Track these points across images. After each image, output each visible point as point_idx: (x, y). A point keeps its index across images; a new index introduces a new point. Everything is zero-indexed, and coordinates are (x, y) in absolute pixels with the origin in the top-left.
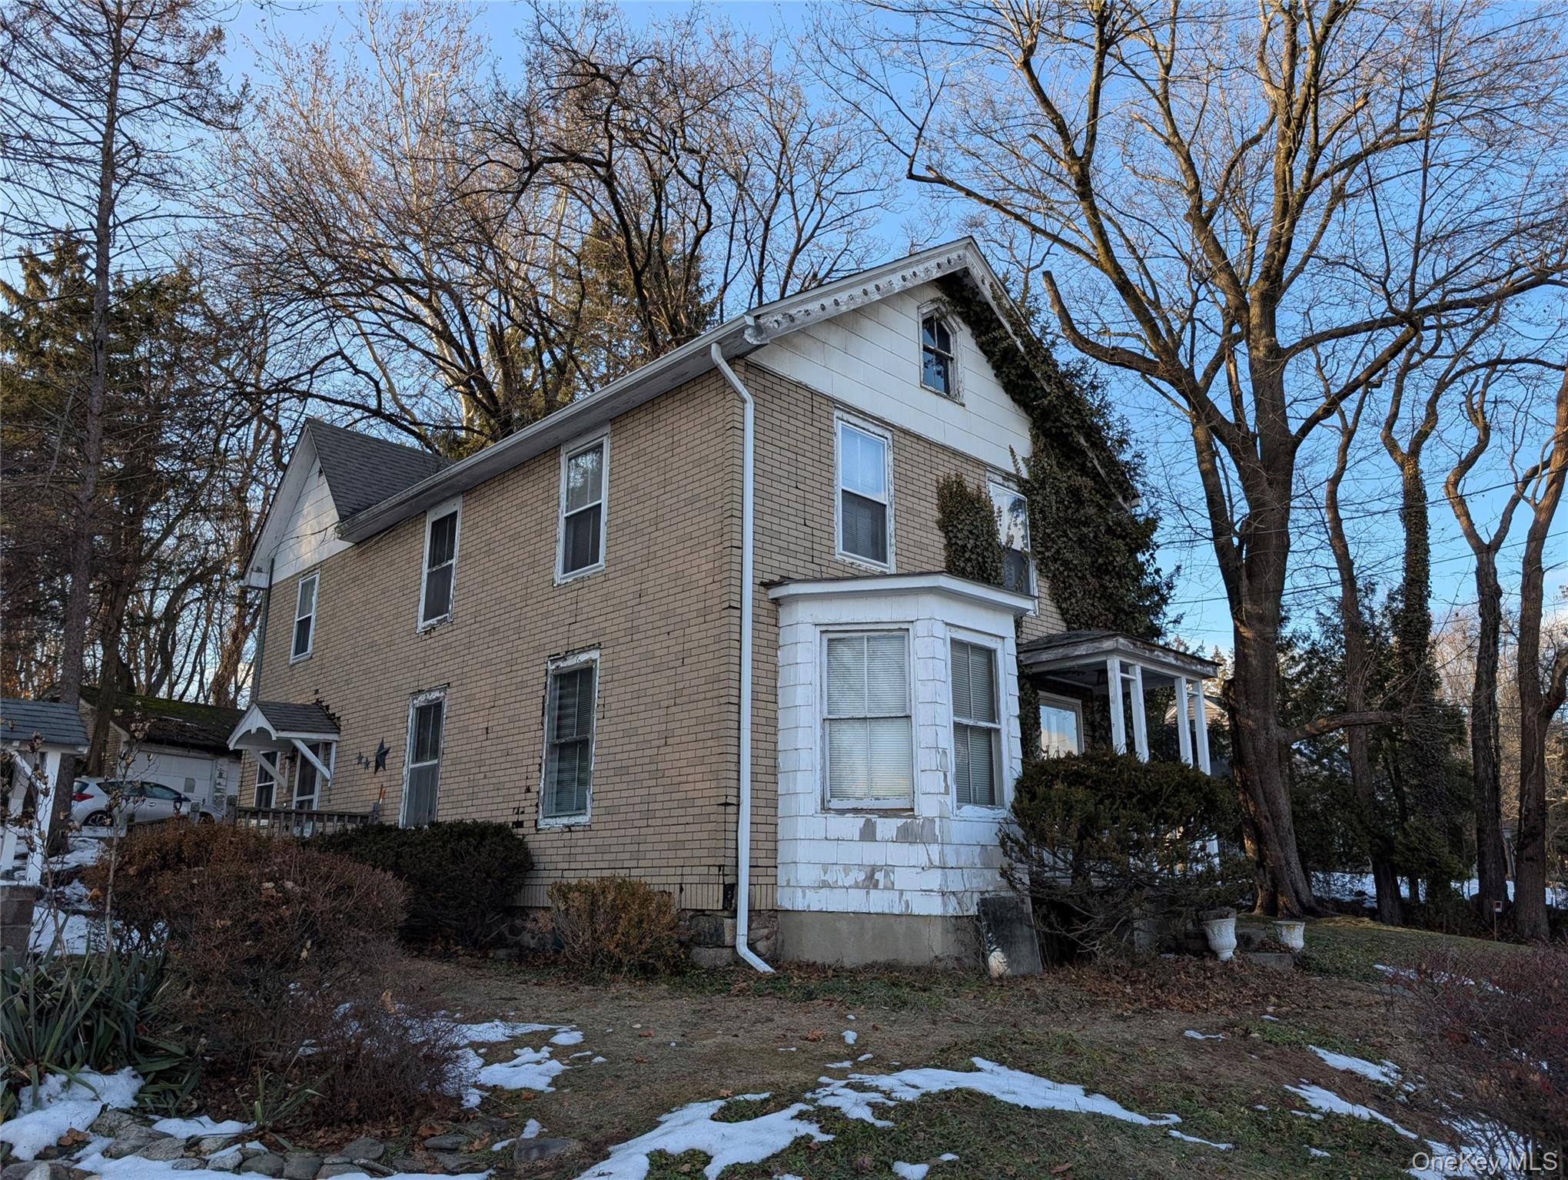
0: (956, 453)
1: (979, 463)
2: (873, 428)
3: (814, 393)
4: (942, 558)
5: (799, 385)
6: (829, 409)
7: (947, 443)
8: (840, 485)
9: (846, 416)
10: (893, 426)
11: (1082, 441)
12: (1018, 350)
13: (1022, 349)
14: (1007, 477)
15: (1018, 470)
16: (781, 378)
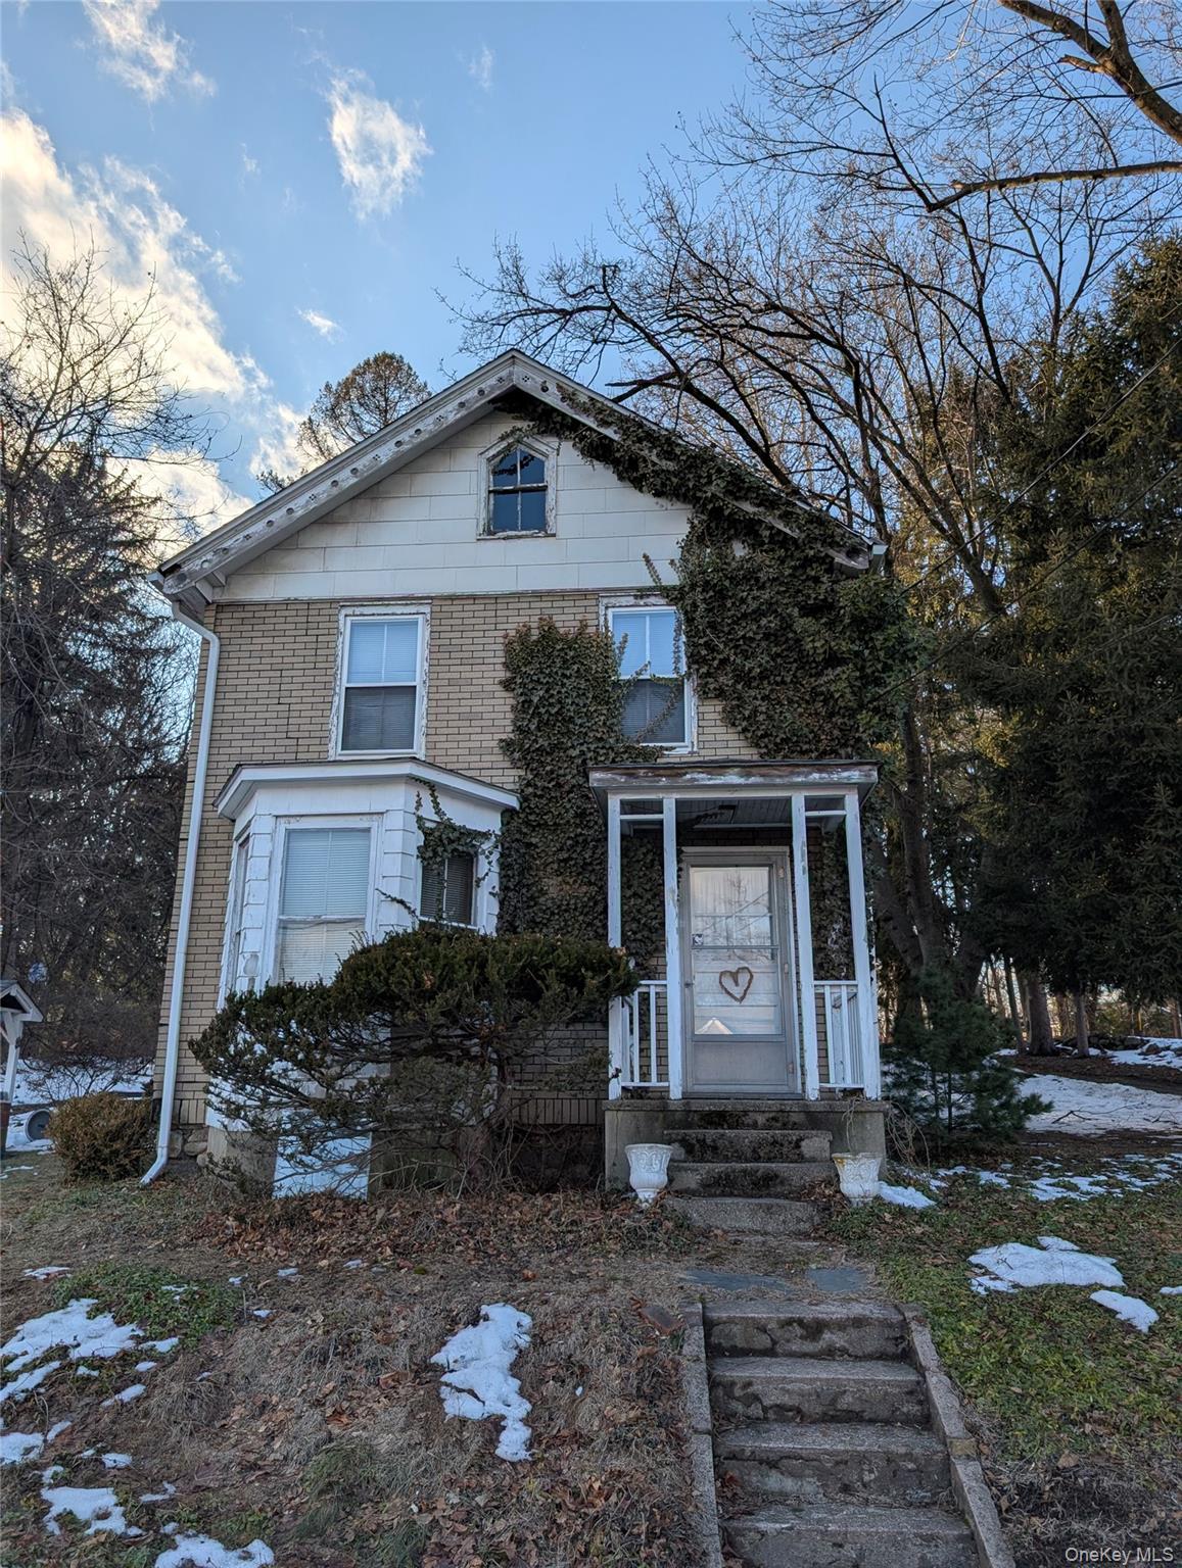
0: (538, 595)
1: (584, 594)
2: (399, 610)
3: (309, 603)
4: (508, 722)
5: (287, 603)
6: (331, 612)
7: (521, 588)
8: (344, 683)
9: (358, 611)
10: (432, 598)
11: (748, 507)
12: (612, 440)
13: (616, 437)
14: (642, 593)
15: (657, 578)
16: (266, 604)
